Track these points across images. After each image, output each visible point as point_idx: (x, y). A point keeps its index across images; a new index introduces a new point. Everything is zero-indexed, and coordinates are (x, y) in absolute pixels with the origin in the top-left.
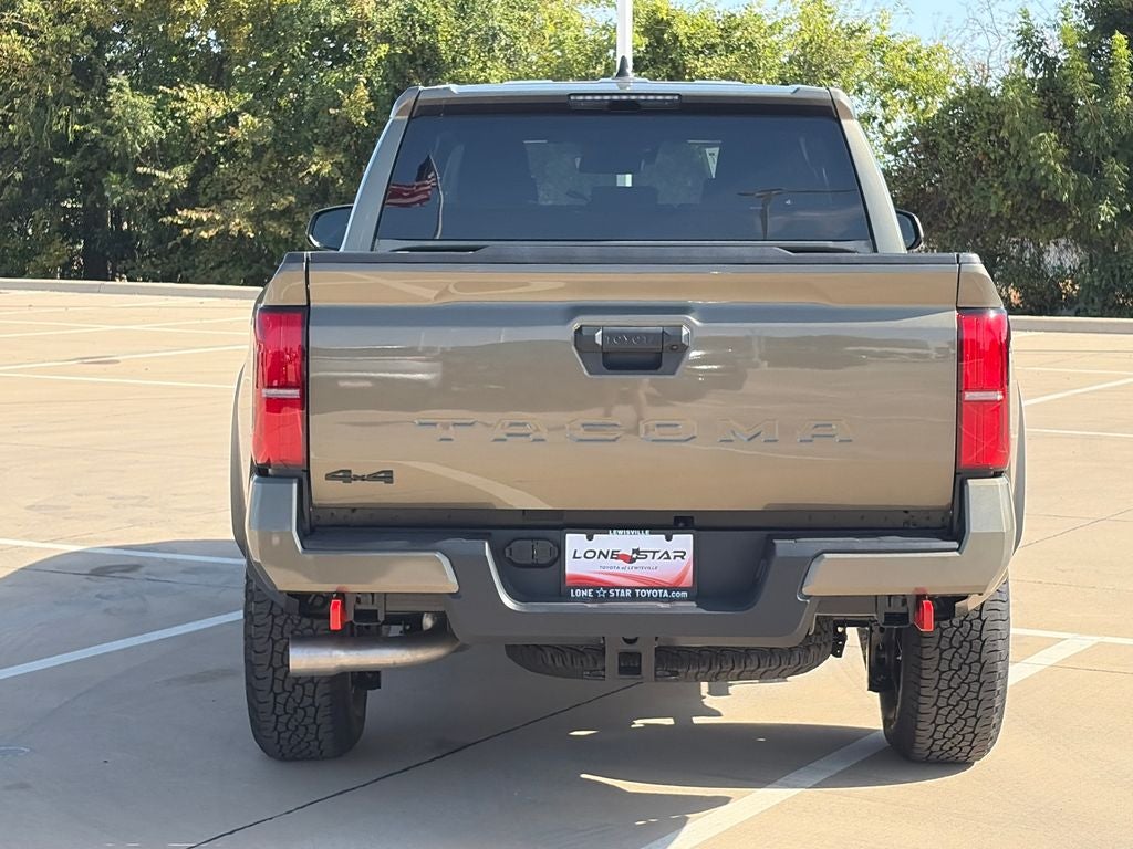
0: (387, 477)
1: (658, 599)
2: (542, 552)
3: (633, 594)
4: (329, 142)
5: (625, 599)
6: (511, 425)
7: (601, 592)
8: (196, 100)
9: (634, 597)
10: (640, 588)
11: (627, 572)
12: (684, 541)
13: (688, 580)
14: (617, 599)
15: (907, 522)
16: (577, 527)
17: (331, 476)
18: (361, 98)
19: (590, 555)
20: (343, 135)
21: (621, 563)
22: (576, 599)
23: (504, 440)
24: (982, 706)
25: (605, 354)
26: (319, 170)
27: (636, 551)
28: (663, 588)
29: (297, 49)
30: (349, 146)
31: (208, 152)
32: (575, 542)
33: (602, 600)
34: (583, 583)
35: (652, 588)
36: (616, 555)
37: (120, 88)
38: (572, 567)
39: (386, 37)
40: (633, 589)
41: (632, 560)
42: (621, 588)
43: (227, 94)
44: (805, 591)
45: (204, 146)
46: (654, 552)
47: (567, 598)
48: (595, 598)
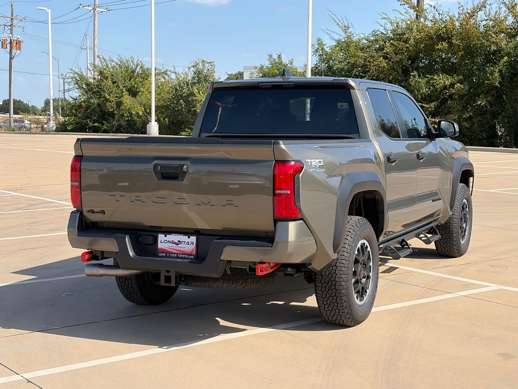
0: (103, 212)
1: (185, 258)
2: (150, 240)
3: (177, 256)
4: (487, 93)
5: (175, 258)
6: (136, 196)
7: (168, 255)
8: (440, 79)
9: (177, 257)
10: (180, 254)
11: (176, 248)
12: (193, 239)
13: (194, 253)
14: (172, 257)
15: (267, 236)
16: (162, 232)
17: (88, 211)
18: (496, 77)
19: (166, 242)
20: (492, 90)
21: (174, 245)
22: (160, 257)
23: (133, 201)
24: (339, 305)
25: (162, 174)
26: (481, 103)
27: (179, 241)
28: (186, 254)
29: (479, 60)
30: (494, 94)
31: (444, 98)
32: (161, 237)
33: (168, 257)
34: (163, 251)
35: (183, 254)
36: (173, 242)
37: (414, 76)
38: (160, 245)
39: (508, 54)
40: (177, 254)
41: (178, 245)
42: (174, 253)
43: (452, 77)
44: (222, 258)
45: (443, 95)
46: (184, 242)
47: (158, 256)
48: (166, 257)
